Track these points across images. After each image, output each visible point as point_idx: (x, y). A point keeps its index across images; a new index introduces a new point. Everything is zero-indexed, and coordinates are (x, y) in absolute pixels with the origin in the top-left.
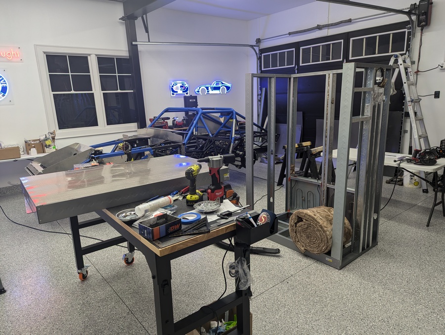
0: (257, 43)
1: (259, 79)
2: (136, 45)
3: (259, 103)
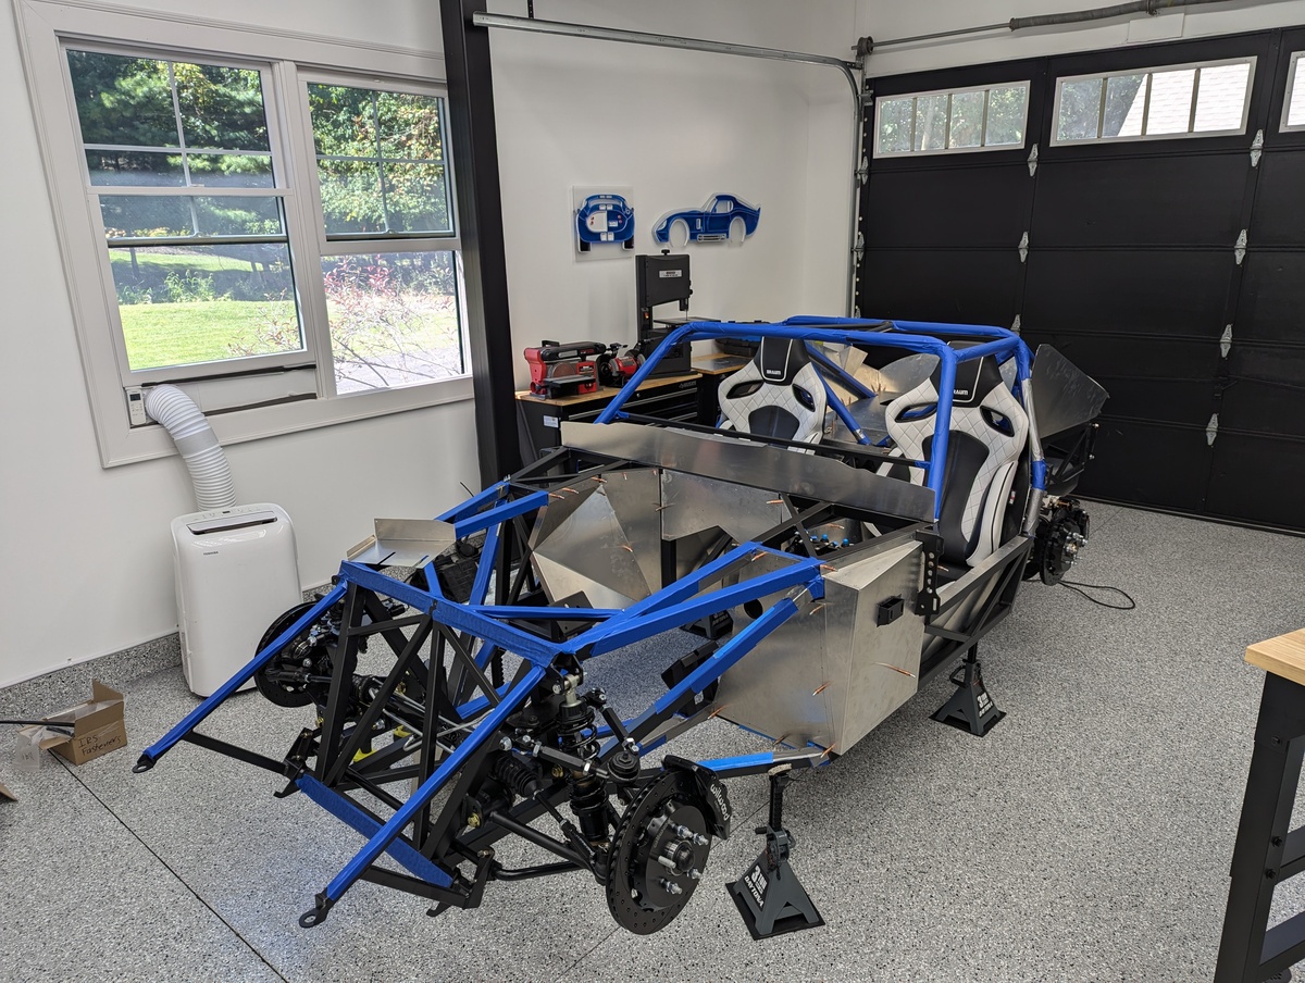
0: (859, 55)
1: (858, 190)
2: (484, 30)
3: (855, 279)
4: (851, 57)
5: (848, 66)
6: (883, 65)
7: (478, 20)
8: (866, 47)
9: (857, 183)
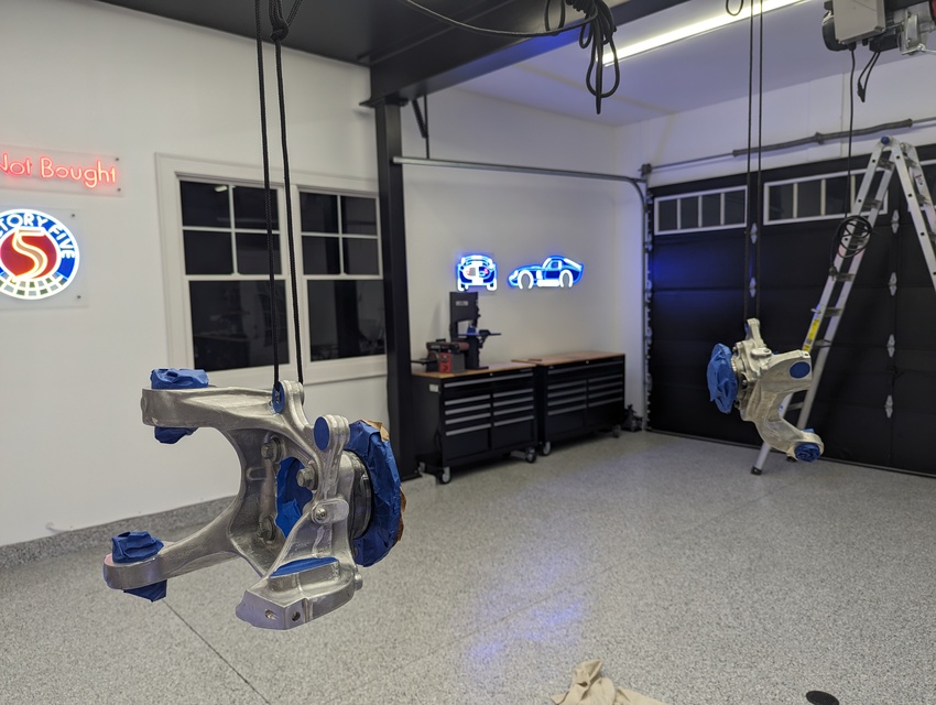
0: (643, 174)
1: (647, 255)
2: (400, 166)
3: (647, 310)
4: (637, 175)
5: (634, 181)
6: (658, 179)
7: (396, 160)
8: (647, 169)
9: (645, 250)
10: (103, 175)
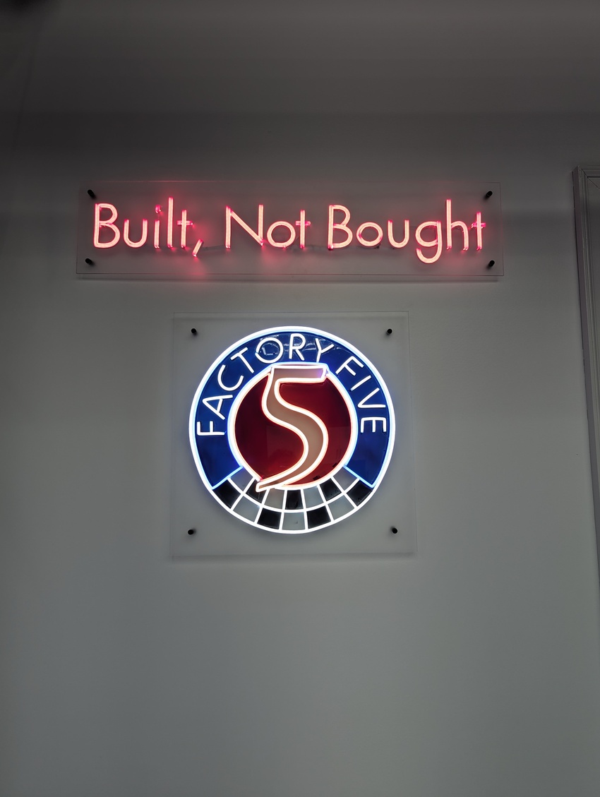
10: (457, 232)
